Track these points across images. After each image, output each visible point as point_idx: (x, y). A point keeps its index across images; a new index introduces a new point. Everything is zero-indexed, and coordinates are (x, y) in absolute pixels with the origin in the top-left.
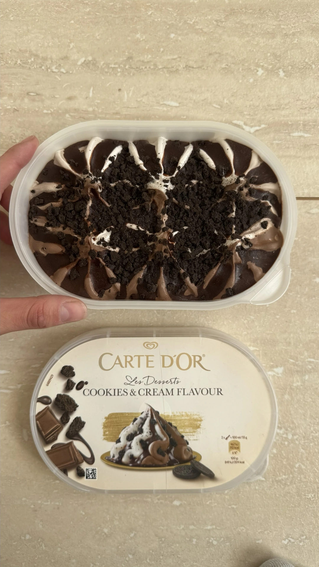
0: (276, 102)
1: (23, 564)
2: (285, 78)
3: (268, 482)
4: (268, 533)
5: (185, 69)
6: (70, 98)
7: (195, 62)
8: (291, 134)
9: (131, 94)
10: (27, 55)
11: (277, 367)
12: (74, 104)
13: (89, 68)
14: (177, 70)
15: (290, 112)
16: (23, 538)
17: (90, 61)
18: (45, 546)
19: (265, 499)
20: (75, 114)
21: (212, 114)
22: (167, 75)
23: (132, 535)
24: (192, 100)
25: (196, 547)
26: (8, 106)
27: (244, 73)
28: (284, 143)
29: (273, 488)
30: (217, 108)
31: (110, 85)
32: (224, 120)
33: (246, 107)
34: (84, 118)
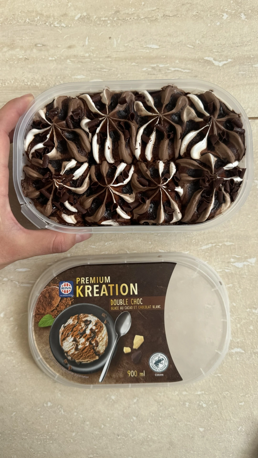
0: (240, 40)
1: (47, 426)
2: (246, 20)
3: (246, 354)
4: (249, 396)
5: (163, 18)
6: (70, 47)
7: (171, 11)
8: (254, 66)
9: (119, 41)
10: (34, 14)
11: (250, 257)
12: (72, 52)
13: (84, 21)
14: (156, 19)
15: (252, 48)
17: (85, 16)
18: (64, 411)
19: (245, 368)
20: (75, 59)
21: (187, 53)
22: (149, 24)
23: (135, 401)
24: (170, 42)
25: (189, 409)
26: (21, 56)
27: (212, 18)
29: (251, 359)
30: (191, 48)
31: (102, 34)
32: (197, 58)
33: (215, 45)
34: (82, 62)
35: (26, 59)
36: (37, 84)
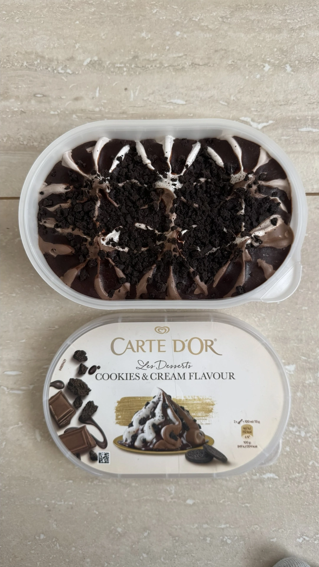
0: (284, 97)
1: (38, 563)
2: (292, 73)
3: (281, 480)
4: (282, 531)
5: (191, 66)
6: (76, 99)
7: (201, 59)
8: (299, 130)
10: (33, 56)
11: (289, 364)
12: (80, 105)
13: (95, 68)
14: (183, 68)
15: (298, 108)
16: (37, 538)
17: (96, 61)
18: (59, 546)
19: (278, 497)
20: (82, 115)
21: (219, 112)
22: (174, 73)
23: (146, 534)
24: (199, 97)
25: (210, 546)
26: (15, 108)
27: (251, 69)
28: (292, 138)
29: (287, 486)
30: (224, 105)
31: (116, 84)
32: (231, 117)
33: (253, 103)
34: (90, 118)
35: (23, 112)
36: (35, 144)
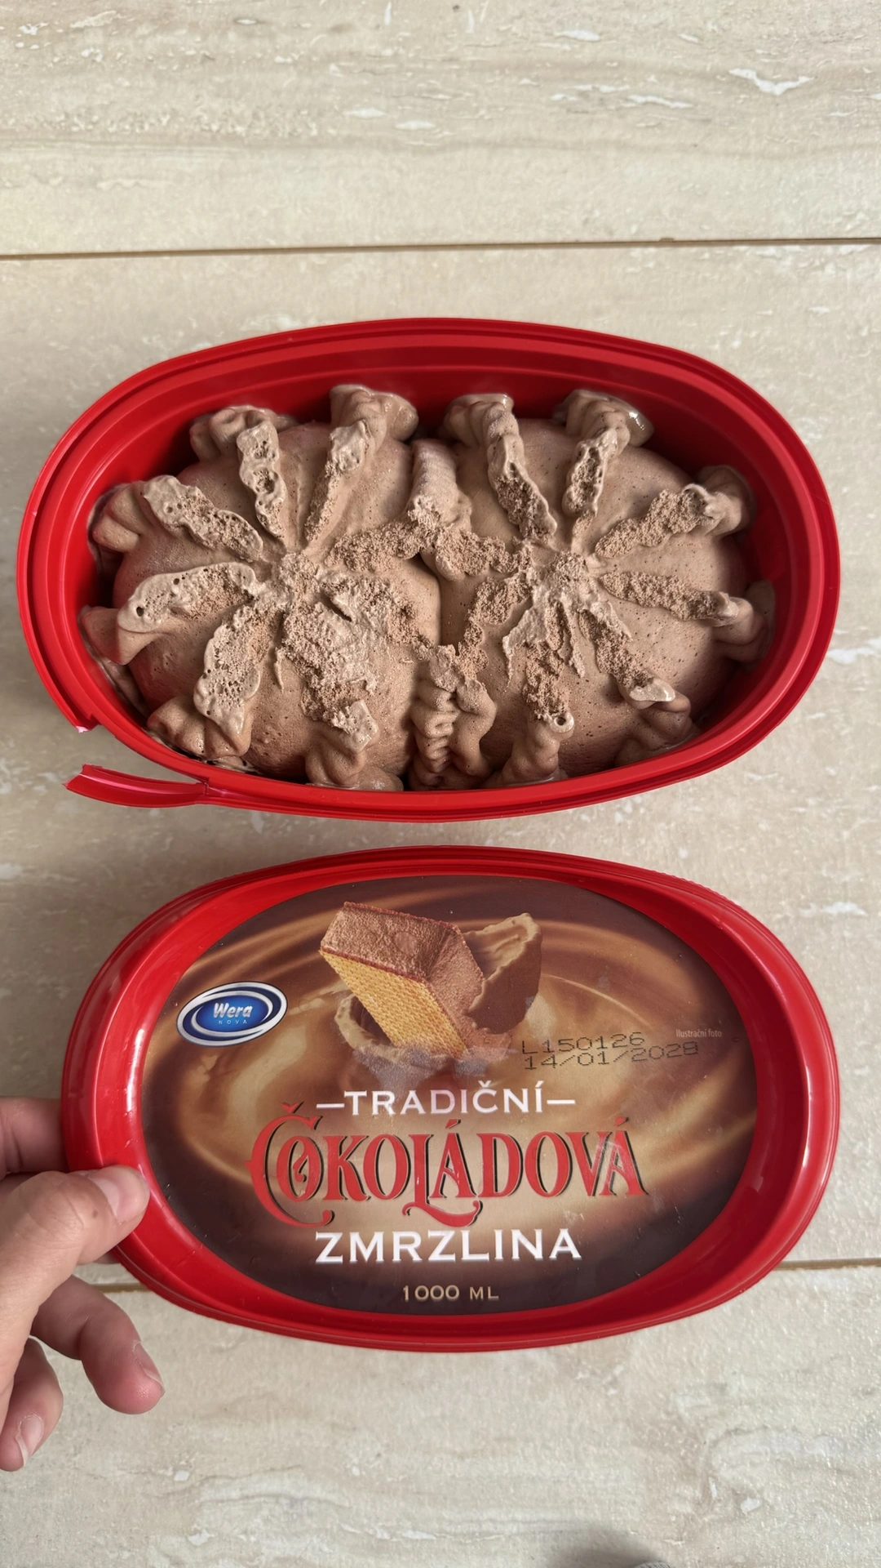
0: (831, 25)
6: (337, 29)
8: (873, 96)
9: (483, 16)
12: (343, 43)
15: (866, 48)
20: (352, 64)
21: (680, 56)
24: (630, 25)
26: (190, 50)
28: (855, 115)
30: (692, 42)
32: (708, 69)
33: (760, 38)
34: (373, 72)
35: (206, 58)
36: (240, 129)
